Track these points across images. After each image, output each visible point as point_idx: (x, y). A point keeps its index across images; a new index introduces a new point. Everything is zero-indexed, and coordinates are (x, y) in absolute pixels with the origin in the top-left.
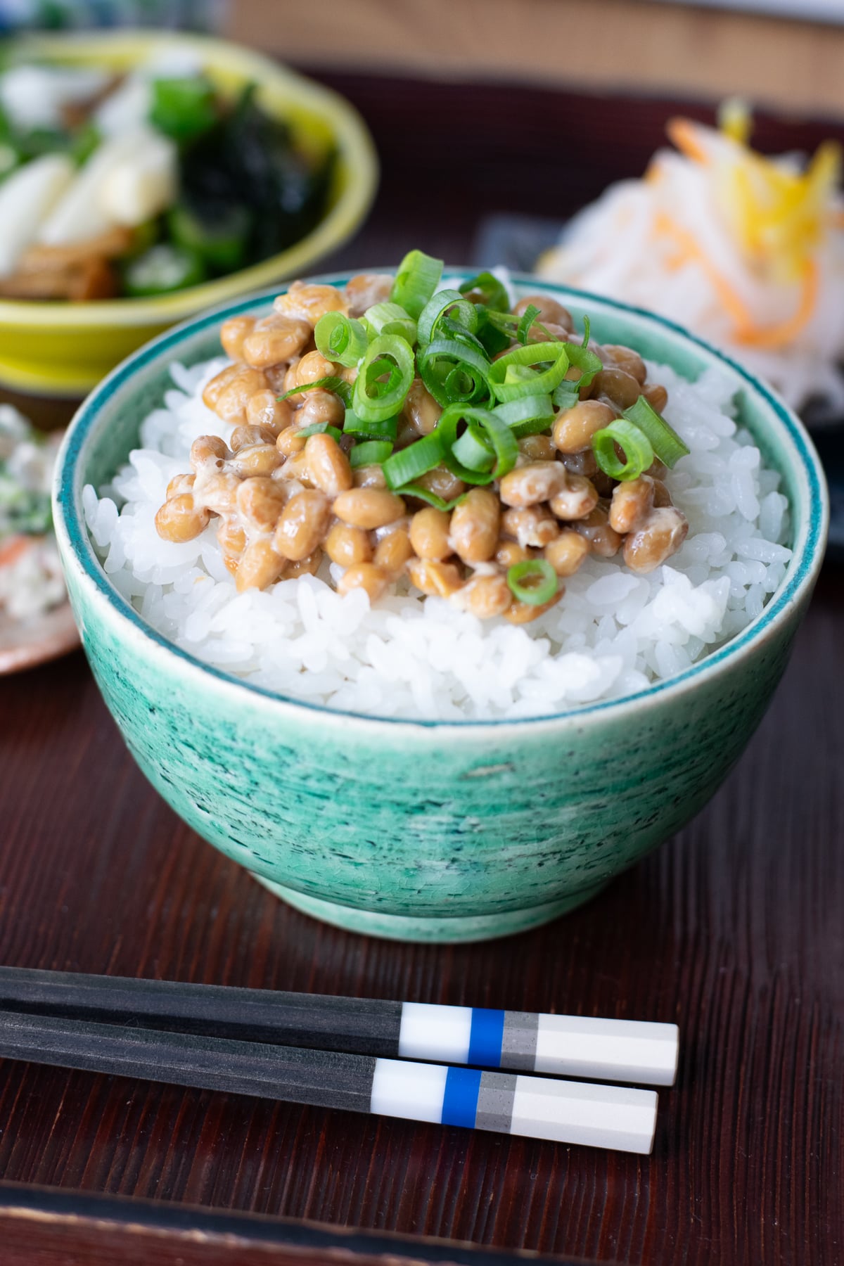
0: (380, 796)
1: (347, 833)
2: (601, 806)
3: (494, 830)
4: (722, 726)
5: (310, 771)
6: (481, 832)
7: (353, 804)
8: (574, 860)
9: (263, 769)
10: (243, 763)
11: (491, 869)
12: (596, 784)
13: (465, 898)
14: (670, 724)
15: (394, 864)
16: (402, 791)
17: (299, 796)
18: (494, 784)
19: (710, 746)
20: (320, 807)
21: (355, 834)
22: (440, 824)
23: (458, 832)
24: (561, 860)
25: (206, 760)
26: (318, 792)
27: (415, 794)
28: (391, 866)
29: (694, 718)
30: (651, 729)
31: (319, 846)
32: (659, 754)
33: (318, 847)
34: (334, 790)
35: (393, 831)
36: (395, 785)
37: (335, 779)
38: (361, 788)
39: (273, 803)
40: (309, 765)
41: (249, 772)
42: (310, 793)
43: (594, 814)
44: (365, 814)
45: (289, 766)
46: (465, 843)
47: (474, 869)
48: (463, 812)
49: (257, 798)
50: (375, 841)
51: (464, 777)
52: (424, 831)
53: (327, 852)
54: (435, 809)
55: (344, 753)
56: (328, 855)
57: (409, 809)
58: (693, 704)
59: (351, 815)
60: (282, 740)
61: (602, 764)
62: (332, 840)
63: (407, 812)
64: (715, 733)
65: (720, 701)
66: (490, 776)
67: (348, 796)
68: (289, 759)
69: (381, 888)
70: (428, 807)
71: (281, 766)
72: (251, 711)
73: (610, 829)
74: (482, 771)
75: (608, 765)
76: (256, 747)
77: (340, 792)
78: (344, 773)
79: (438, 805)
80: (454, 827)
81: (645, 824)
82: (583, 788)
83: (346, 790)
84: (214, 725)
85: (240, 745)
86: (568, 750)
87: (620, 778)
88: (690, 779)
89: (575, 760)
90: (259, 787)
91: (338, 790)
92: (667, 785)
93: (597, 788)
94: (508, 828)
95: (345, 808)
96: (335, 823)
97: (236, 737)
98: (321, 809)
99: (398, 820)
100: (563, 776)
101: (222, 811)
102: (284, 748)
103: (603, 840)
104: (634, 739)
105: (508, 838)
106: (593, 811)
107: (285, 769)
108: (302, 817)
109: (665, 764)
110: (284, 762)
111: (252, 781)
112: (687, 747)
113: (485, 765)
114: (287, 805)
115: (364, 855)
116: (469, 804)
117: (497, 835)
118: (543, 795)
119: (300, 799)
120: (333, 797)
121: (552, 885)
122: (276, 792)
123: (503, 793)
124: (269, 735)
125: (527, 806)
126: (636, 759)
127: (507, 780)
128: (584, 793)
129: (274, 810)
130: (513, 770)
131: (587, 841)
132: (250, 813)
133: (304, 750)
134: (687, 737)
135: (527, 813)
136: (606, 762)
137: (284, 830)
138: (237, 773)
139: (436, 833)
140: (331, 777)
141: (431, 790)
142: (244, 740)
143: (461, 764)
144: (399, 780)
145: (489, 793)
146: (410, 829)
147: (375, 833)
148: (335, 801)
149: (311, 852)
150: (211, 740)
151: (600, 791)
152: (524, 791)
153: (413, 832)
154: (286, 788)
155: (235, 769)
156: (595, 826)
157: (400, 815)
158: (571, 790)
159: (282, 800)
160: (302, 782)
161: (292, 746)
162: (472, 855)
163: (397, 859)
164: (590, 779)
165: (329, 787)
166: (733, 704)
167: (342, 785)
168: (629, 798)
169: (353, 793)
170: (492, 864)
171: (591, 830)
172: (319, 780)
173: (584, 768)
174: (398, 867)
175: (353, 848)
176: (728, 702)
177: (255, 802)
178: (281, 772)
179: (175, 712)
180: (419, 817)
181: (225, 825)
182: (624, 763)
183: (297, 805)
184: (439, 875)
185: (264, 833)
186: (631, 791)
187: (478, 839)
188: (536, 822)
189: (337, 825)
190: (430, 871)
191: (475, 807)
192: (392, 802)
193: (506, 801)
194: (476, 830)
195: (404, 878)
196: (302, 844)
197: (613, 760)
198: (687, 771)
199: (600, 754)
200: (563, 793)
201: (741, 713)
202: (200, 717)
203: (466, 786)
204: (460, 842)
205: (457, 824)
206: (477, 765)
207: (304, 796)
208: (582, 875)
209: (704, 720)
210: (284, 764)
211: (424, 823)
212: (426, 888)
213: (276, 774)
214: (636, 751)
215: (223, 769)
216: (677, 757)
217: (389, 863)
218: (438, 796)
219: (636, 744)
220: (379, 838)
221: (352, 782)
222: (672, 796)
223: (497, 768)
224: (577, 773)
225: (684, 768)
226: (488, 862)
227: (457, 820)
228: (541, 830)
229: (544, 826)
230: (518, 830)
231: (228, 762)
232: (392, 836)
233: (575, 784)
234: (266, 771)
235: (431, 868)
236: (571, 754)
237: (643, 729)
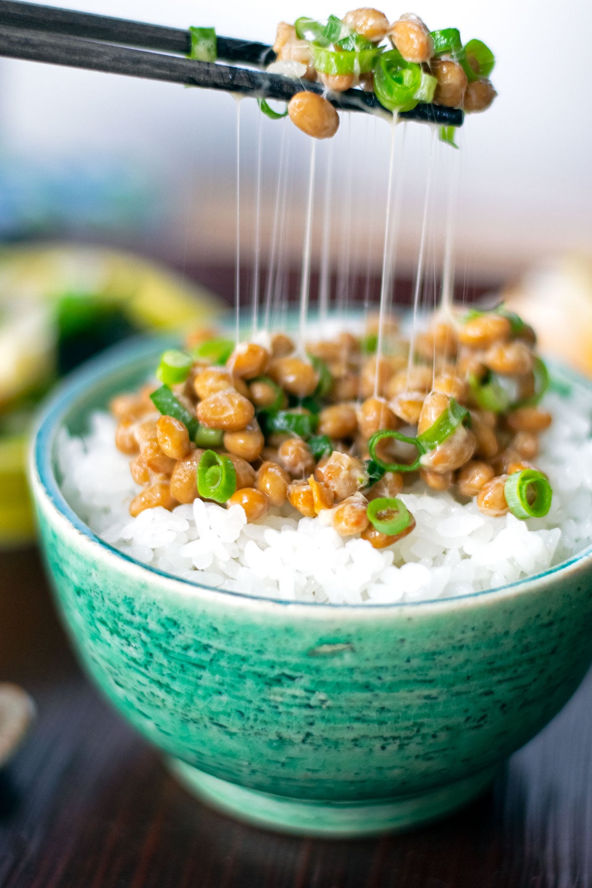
0: (245, 667)
1: (220, 702)
2: (432, 696)
3: (340, 707)
4: (542, 643)
5: (190, 642)
6: (329, 708)
7: (223, 674)
8: (413, 748)
9: (155, 640)
10: (140, 635)
11: (341, 748)
12: (426, 675)
13: (322, 775)
14: (490, 627)
15: (260, 734)
16: (261, 663)
17: (182, 666)
18: (337, 663)
19: (532, 660)
20: (199, 676)
21: (227, 704)
22: (294, 697)
23: (309, 706)
24: (401, 747)
25: (115, 635)
26: (197, 662)
27: (273, 667)
28: (259, 737)
29: (514, 628)
30: (473, 629)
31: (201, 714)
32: (482, 655)
33: (200, 716)
34: (208, 660)
35: (257, 702)
36: (256, 657)
37: (209, 649)
38: (229, 658)
39: (165, 673)
40: (187, 636)
41: (144, 643)
42: (190, 663)
43: (426, 703)
44: (234, 684)
45: (173, 636)
46: (316, 717)
47: (326, 744)
48: (312, 687)
49: (153, 669)
50: (243, 710)
51: (311, 653)
52: (282, 703)
53: (206, 720)
54: (289, 682)
55: (215, 625)
56: (209, 724)
57: (268, 681)
58: (512, 612)
59: (222, 684)
60: (166, 612)
61: (431, 655)
62: (210, 708)
63: (266, 684)
64: (536, 648)
65: (538, 616)
66: (334, 654)
67: (219, 666)
68: (173, 631)
69: (253, 759)
70: (284, 680)
71: (168, 637)
72: (144, 586)
73: (442, 722)
74: (326, 649)
75: (436, 657)
76: (149, 620)
77: (213, 662)
78: (217, 644)
79: (292, 678)
80: (306, 702)
81: (476, 724)
82: (414, 676)
83: (218, 660)
84: (119, 601)
85: (137, 619)
86: (400, 637)
87: (448, 672)
88: (515, 689)
89: (406, 648)
90: (153, 658)
91: (212, 660)
92: (494, 689)
93: (428, 678)
94: (352, 707)
95: (218, 678)
96: (211, 692)
97: (134, 611)
98: (200, 678)
99: (260, 691)
100: (396, 662)
101: (130, 684)
102: (168, 619)
103: (437, 732)
104: (459, 636)
105: (352, 717)
106: (425, 701)
107: (171, 640)
108: (186, 686)
109: (488, 667)
110: (170, 633)
111: (147, 653)
112: (509, 654)
113: (329, 643)
114: (175, 675)
115: (234, 725)
116: (317, 680)
117: (342, 712)
118: (380, 678)
119: (183, 669)
120: (208, 667)
121: (396, 772)
122: (165, 662)
123: (345, 672)
124: (158, 608)
125: (367, 687)
126: (462, 656)
127: (348, 659)
128: (416, 681)
129: (165, 680)
130: (353, 650)
131: (424, 731)
132: (148, 683)
133: (184, 622)
134: (508, 644)
135: (367, 695)
136: (434, 653)
137: (174, 699)
138: (137, 646)
139: (291, 706)
140: (206, 648)
141: (285, 664)
142: (140, 614)
143: (308, 641)
144: (259, 652)
145: (334, 671)
146: (270, 701)
147: (243, 703)
148: (209, 670)
149: (195, 722)
150: (118, 615)
151: (431, 681)
152: (363, 673)
153: (273, 704)
154: (173, 658)
155: (135, 642)
156: (429, 716)
157: (261, 686)
158: (404, 677)
159: (170, 670)
160: (183, 652)
161: (175, 618)
162: (323, 731)
163: (262, 729)
164: (421, 669)
165: (205, 657)
166: (551, 624)
167: (215, 655)
168: (458, 694)
169: (223, 663)
170: (340, 741)
171: (425, 720)
172: (196, 651)
173: (414, 656)
174: (263, 738)
175: (225, 717)
176: (546, 620)
177: (151, 672)
178: (168, 643)
179: (93, 592)
180: (276, 689)
181: (132, 698)
182: (450, 657)
183: (182, 675)
184: (297, 748)
185: (160, 704)
186: (458, 688)
187: (327, 714)
188: (376, 704)
189: (212, 694)
190: (290, 744)
191: (323, 683)
192: (255, 673)
193: (347, 680)
194: (324, 706)
195: (269, 749)
196: (188, 714)
197: (440, 653)
198: (511, 679)
199: (428, 645)
200: (397, 679)
201: (561, 635)
202: (109, 594)
203: (315, 662)
204: (312, 716)
205: (308, 699)
206: (322, 642)
207: (187, 666)
208: (422, 766)
209: (523, 631)
210: (169, 635)
211: (282, 695)
212: (287, 761)
213: (164, 645)
214: (461, 647)
215: (127, 643)
216: (499, 663)
217: (256, 734)
218: (291, 669)
219: (460, 641)
220: (246, 708)
221: (222, 652)
222: (499, 701)
223: (340, 647)
224: (408, 661)
225: (508, 675)
226: (337, 739)
227: (308, 694)
228: (381, 713)
229: (383, 709)
230: (360, 710)
231: (130, 635)
232: (256, 707)
233: (407, 671)
234: (157, 642)
235: (290, 740)
236: (402, 641)
237: (466, 626)
